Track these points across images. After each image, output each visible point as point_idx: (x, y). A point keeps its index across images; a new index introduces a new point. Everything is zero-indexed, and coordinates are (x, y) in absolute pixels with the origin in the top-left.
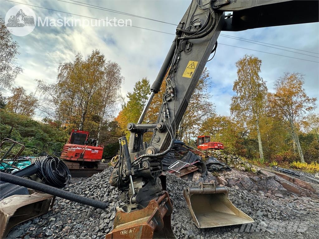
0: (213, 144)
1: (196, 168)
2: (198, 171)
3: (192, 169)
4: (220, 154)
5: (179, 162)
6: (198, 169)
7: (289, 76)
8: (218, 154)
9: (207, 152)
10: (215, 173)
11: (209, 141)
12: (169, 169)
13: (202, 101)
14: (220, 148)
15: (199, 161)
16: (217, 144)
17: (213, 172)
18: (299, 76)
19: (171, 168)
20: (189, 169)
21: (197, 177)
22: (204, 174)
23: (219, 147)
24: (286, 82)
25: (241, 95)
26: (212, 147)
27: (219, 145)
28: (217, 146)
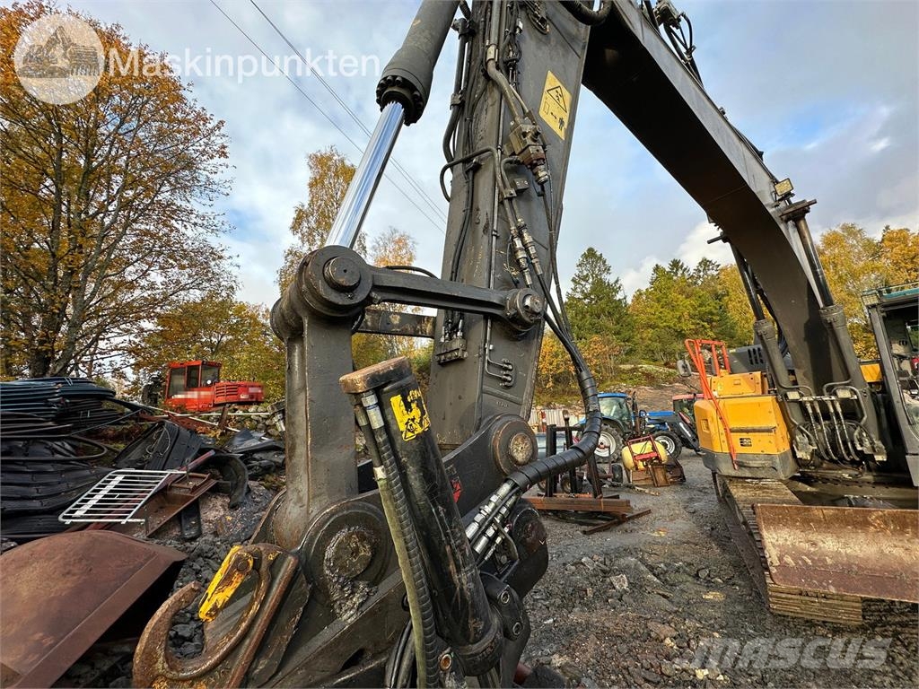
0: (234, 389)
1: (209, 479)
2: (216, 490)
3: (195, 489)
4: (263, 419)
5: (120, 478)
6: (213, 482)
7: (397, 237)
8: (256, 418)
9: (225, 417)
10: (271, 478)
11: (216, 379)
12: (68, 522)
13: (190, 235)
14: (254, 400)
15: (212, 453)
16: (245, 386)
17: (261, 480)
18: (410, 243)
19: (78, 513)
20: (175, 492)
21: (214, 512)
22: (239, 496)
23: (252, 396)
24: (391, 246)
25: (310, 249)
26: (231, 398)
27: (252, 390)
28: (247, 392)
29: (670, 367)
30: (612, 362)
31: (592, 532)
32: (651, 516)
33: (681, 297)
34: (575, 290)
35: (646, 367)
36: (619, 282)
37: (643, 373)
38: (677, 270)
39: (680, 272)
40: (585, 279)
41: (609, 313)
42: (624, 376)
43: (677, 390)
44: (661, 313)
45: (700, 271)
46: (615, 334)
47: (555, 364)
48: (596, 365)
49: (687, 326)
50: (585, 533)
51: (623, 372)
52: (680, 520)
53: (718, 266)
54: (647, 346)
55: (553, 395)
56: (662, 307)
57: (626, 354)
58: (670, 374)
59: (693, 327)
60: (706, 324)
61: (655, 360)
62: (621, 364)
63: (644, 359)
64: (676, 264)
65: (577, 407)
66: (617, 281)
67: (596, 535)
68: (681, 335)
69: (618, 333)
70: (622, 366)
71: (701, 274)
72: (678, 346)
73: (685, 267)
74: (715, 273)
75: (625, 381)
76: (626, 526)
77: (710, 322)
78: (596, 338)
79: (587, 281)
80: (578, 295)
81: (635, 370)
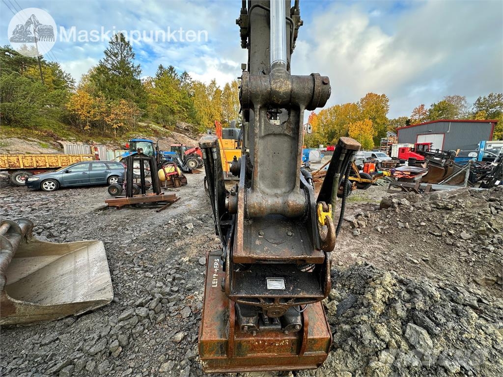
29: (166, 128)
30: (134, 120)
31: (160, 211)
32: (181, 200)
33: (175, 91)
34: (107, 61)
35: (154, 126)
36: (140, 68)
37: (152, 129)
38: (172, 73)
39: (173, 75)
40: (115, 55)
41: (132, 87)
42: (141, 130)
43: (170, 141)
44: (164, 96)
45: (182, 78)
46: (135, 102)
47: (92, 113)
48: (124, 120)
49: (176, 108)
50: (157, 211)
51: (141, 127)
52: (193, 200)
53: (191, 79)
54: (155, 114)
55: (91, 135)
56: (164, 93)
57: (142, 116)
58: (167, 132)
59: (179, 109)
60: (184, 109)
61: (158, 123)
62: (140, 121)
63: (153, 121)
64: (171, 69)
65: (111, 145)
66: (139, 66)
67: (163, 212)
68: (172, 112)
69: (137, 102)
70: (140, 123)
71: (183, 80)
72: (171, 117)
73: (176, 72)
74: (190, 82)
75: (142, 132)
76: (173, 205)
77: (187, 108)
78: (123, 101)
79: (117, 58)
80: (109, 66)
81: (148, 126)
